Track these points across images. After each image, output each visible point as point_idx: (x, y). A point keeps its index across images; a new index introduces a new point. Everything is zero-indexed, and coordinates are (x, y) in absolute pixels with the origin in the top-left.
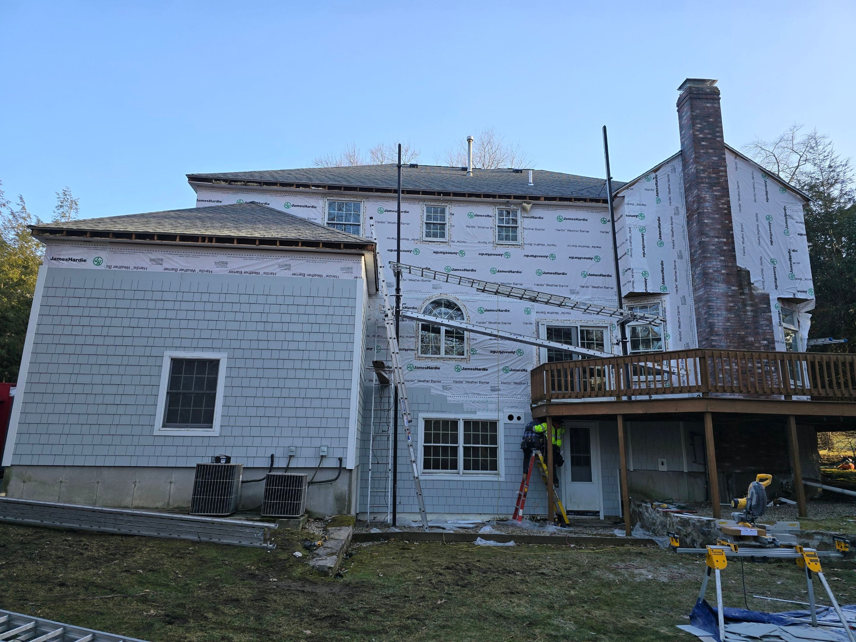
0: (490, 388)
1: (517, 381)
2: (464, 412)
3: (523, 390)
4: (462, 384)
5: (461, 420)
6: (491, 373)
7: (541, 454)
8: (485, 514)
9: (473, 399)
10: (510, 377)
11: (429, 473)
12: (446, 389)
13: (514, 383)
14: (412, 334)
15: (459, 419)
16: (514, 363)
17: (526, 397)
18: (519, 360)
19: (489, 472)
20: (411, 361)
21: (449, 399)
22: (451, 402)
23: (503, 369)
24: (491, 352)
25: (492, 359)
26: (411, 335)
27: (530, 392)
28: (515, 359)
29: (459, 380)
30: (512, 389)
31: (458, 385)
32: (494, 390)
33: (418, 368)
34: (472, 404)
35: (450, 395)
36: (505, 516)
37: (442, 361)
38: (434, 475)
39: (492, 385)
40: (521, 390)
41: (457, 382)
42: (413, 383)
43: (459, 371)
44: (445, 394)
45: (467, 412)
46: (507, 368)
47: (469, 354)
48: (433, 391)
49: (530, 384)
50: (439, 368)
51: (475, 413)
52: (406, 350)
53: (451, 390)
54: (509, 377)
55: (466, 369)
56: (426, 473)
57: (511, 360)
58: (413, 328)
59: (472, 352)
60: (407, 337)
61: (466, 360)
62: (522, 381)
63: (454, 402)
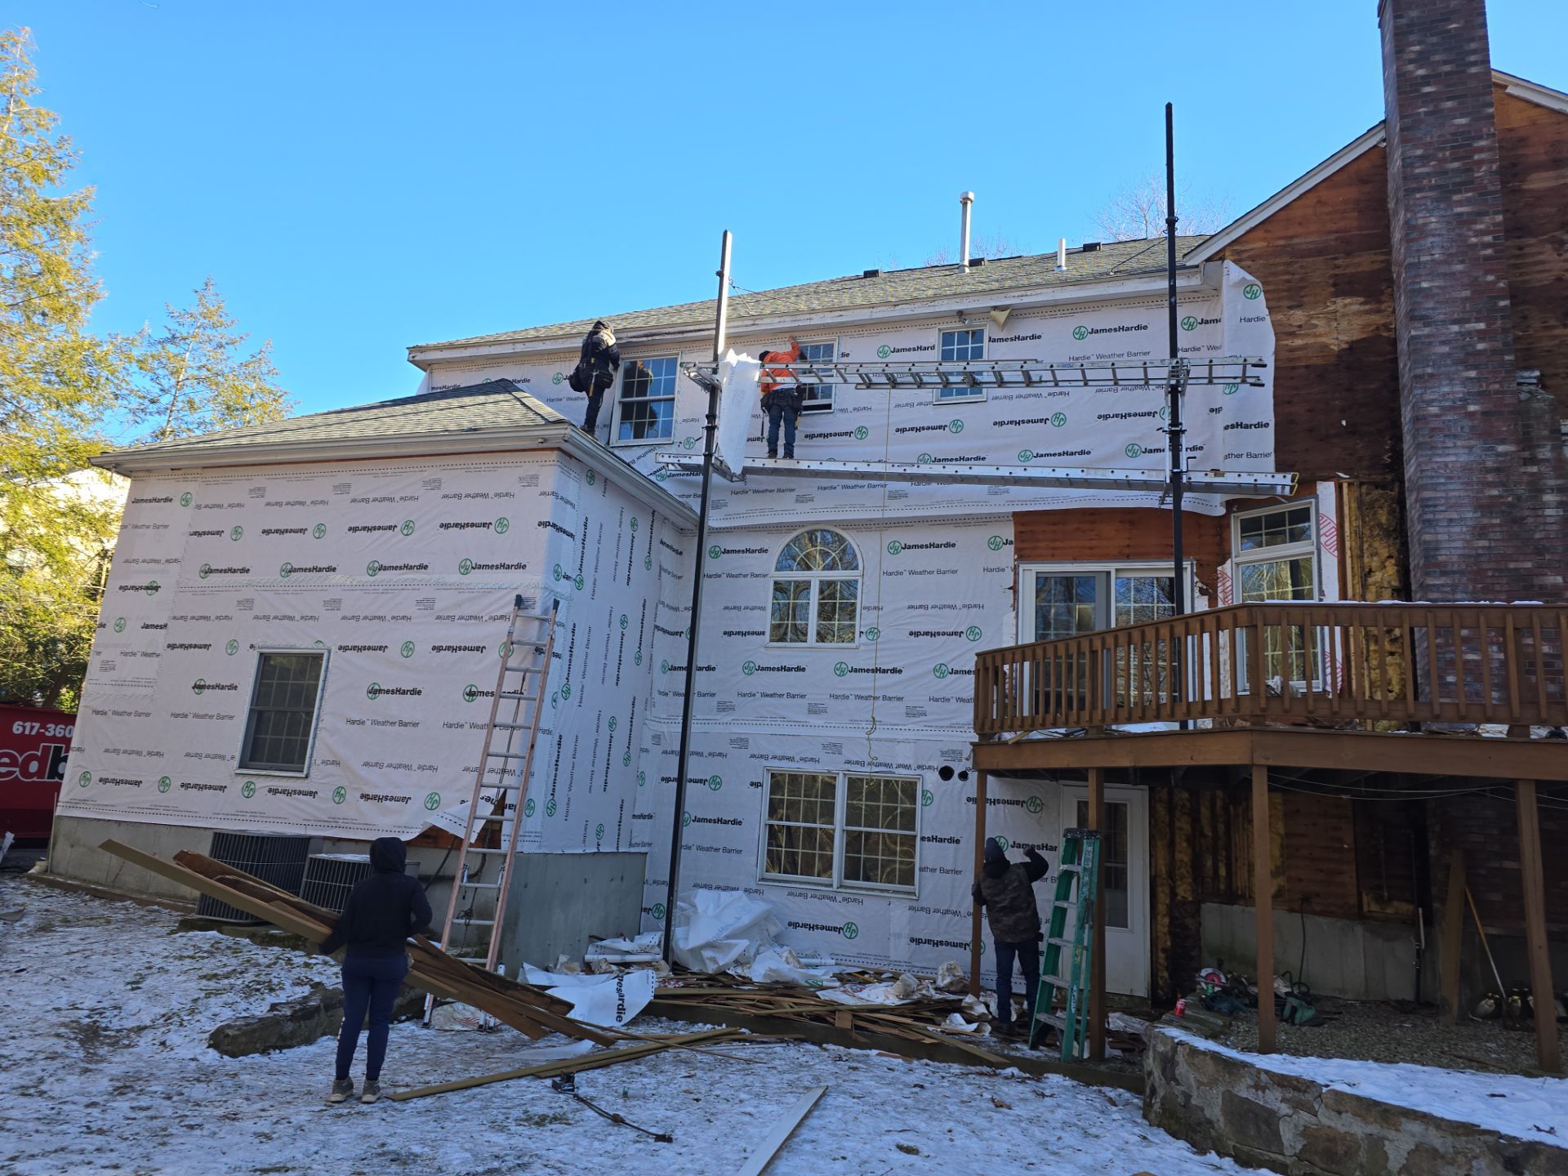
0: (905, 711)
4: (847, 702)
5: (843, 776)
6: (909, 679)
10: (950, 687)
11: (776, 879)
12: (815, 712)
14: (756, 601)
15: (839, 775)
16: (959, 655)
19: (896, 887)
20: (751, 656)
23: (935, 670)
25: (912, 649)
29: (841, 693)
31: (840, 703)
32: (914, 715)
33: (763, 669)
35: (822, 724)
37: (810, 655)
39: (908, 704)
41: (836, 697)
42: (753, 698)
43: (842, 674)
46: (943, 668)
47: (864, 639)
50: (804, 670)
52: (743, 634)
53: (824, 714)
54: (946, 685)
55: (856, 671)
59: (871, 636)
60: (747, 608)
61: (857, 652)
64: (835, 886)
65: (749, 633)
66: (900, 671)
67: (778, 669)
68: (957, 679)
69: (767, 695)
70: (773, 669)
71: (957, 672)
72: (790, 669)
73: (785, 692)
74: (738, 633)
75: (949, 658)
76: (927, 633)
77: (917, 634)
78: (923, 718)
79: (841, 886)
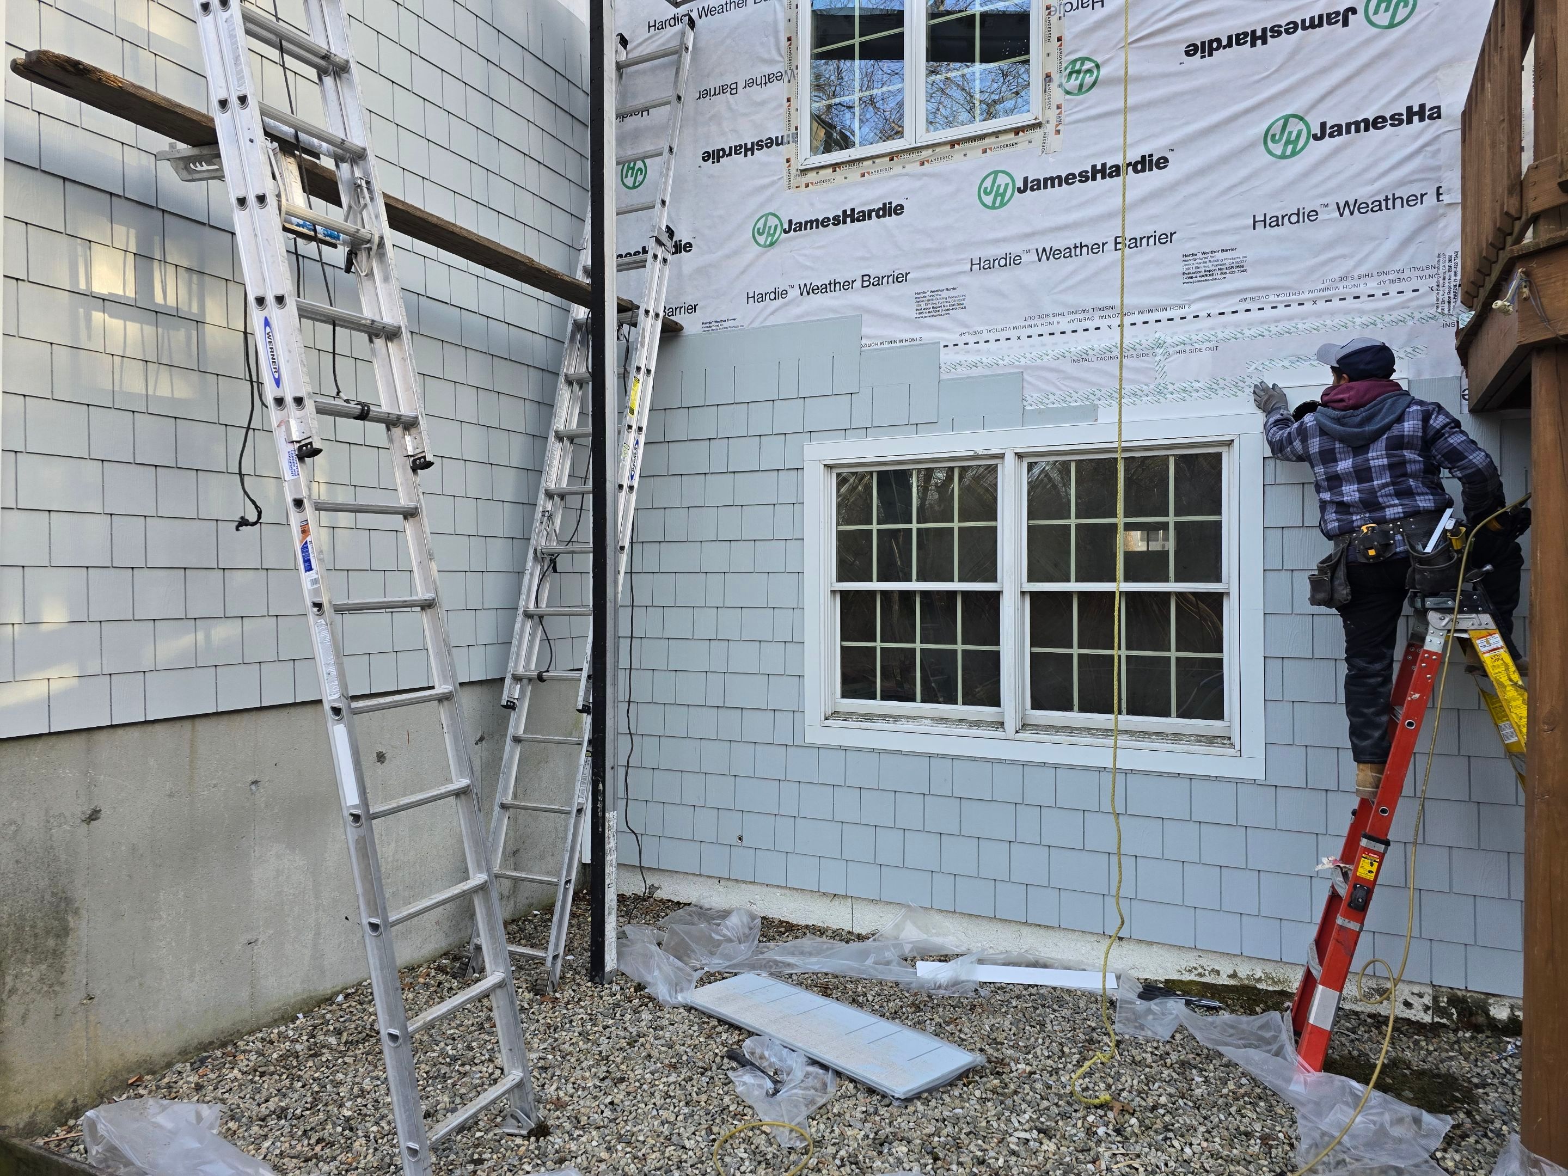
0: (1180, 268)
1: (1363, 193)
2: (1024, 417)
3: (1407, 242)
4: (1017, 271)
5: (1010, 459)
6: (1189, 178)
7: (1497, 640)
8: (1151, 943)
9: (1079, 343)
10: (1316, 178)
11: (863, 717)
12: (935, 312)
13: (1345, 208)
14: (771, 62)
15: (1002, 456)
16: (1348, 80)
17: (1424, 286)
18: (1384, 55)
19: (1172, 723)
20: (770, 200)
21: (947, 357)
22: (962, 372)
23: (1268, 136)
24: (1192, 50)
25: (1197, 91)
26: (767, 70)
27: (1457, 246)
28: (1351, 54)
29: (1000, 251)
30: (1331, 245)
31: (997, 278)
32: (1208, 274)
33: (800, 227)
34: (1069, 368)
35: (954, 337)
36: (1269, 968)
37: (913, 168)
38: (880, 725)
39: (1190, 247)
40: (1389, 246)
41: (987, 265)
42: (780, 301)
43: (1000, 200)
44: (928, 336)
45: (1046, 415)
46: (1295, 127)
47: (1057, 95)
48: (872, 330)
49: (1453, 195)
50: (898, 210)
51: (1089, 412)
52: (747, 150)
53: (959, 314)
54: (1306, 174)
55: (1037, 185)
56: (846, 716)
57: (1324, 71)
58: (776, 32)
59: (1074, 83)
60: (749, 83)
61: (1037, 134)
62: (1402, 183)
63: (975, 372)
64: (1010, 725)
65: (760, 145)
66: (1162, 163)
67: (837, 221)
68: (1337, 151)
69: (813, 290)
70: (824, 223)
71: (1338, 130)
72: (865, 216)
73: (857, 275)
74: (736, 150)
75: (1311, 94)
76: (1238, 39)
77: (1208, 48)
78: (1234, 282)
79: (1025, 726)
